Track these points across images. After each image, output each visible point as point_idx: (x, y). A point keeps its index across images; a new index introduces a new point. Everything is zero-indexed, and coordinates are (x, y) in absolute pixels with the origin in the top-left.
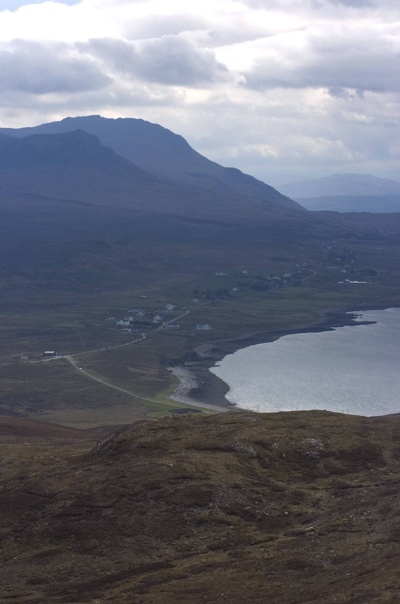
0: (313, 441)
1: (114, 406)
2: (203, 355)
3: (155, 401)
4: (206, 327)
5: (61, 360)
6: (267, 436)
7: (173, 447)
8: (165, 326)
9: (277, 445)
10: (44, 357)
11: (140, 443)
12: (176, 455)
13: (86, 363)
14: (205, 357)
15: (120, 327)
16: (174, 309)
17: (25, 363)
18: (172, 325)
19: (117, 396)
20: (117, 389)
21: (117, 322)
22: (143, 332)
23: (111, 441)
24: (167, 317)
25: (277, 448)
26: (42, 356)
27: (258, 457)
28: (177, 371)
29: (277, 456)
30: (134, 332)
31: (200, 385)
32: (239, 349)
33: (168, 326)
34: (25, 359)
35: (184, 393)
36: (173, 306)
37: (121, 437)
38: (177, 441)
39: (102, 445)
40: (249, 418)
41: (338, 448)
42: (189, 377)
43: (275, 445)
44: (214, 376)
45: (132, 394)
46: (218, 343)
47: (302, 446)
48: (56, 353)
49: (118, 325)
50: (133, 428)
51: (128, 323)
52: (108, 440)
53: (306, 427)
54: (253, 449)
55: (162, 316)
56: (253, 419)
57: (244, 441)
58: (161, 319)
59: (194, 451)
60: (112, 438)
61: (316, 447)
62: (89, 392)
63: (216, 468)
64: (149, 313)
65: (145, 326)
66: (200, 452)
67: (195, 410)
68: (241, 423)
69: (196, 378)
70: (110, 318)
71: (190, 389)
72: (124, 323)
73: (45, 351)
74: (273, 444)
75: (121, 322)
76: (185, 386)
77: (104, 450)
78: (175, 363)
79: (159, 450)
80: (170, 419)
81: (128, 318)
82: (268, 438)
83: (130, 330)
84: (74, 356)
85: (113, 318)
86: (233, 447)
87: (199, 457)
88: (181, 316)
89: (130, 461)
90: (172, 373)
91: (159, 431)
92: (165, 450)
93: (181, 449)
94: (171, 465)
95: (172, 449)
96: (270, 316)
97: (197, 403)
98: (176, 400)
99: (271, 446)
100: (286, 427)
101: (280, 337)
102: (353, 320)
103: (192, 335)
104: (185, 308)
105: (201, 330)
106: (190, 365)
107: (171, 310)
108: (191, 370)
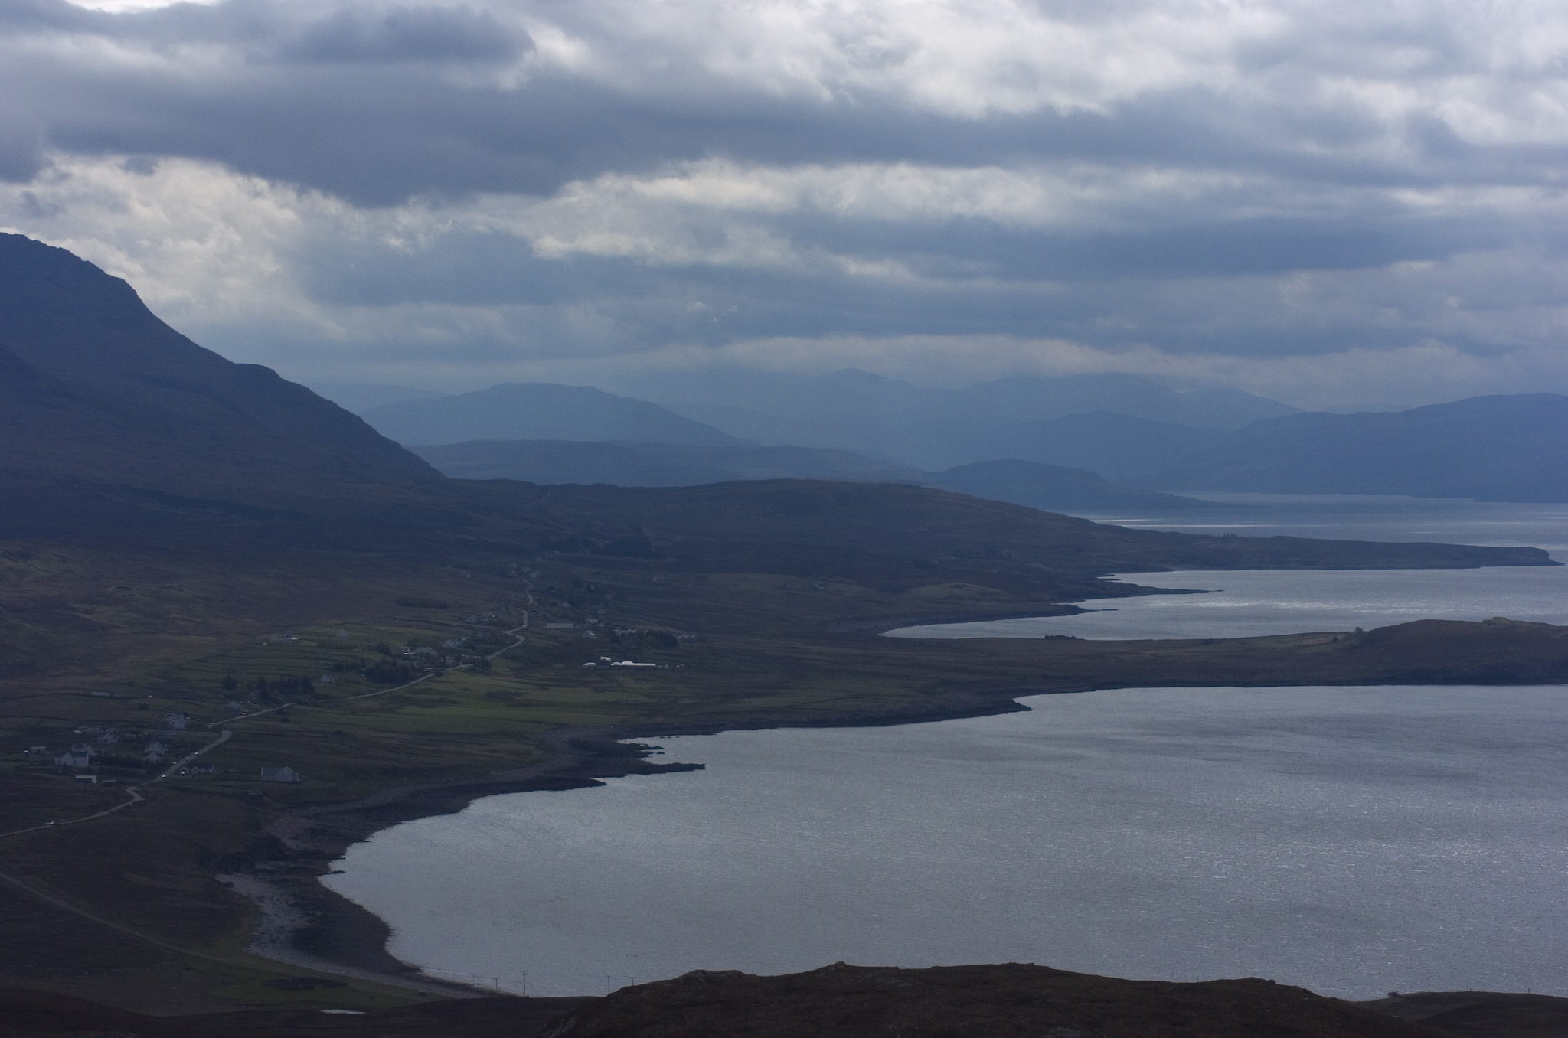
1: (118, 970)
2: (291, 844)
3: (217, 959)
4: (286, 773)
8: (181, 767)
13: (17, 862)
14: (300, 849)
15: (67, 770)
16: (189, 727)
18: (198, 768)
19: (119, 946)
20: (113, 928)
21: (56, 759)
22: (128, 784)
24: (180, 748)
28: (244, 885)
30: (107, 785)
31: (312, 921)
32: (376, 830)
33: (188, 771)
35: (282, 938)
36: (185, 718)
37: (598, 1025)
42: (277, 900)
44: (336, 898)
45: (154, 940)
46: (320, 814)
49: (58, 766)
51: (84, 762)
55: (166, 745)
58: (165, 752)
62: (45, 935)
64: (128, 735)
65: (128, 769)
67: (327, 981)
69: (297, 903)
70: (34, 748)
71: (291, 929)
72: (74, 761)
75: (67, 759)
76: (277, 922)
81: (80, 747)
83: (94, 779)
85: (44, 748)
88: (213, 745)
90: (232, 889)
96: (433, 748)
97: (324, 965)
98: (268, 957)
101: (470, 799)
102: (642, 759)
103: (252, 793)
104: (215, 724)
105: (272, 782)
106: (269, 868)
107: (181, 730)
108: (275, 882)
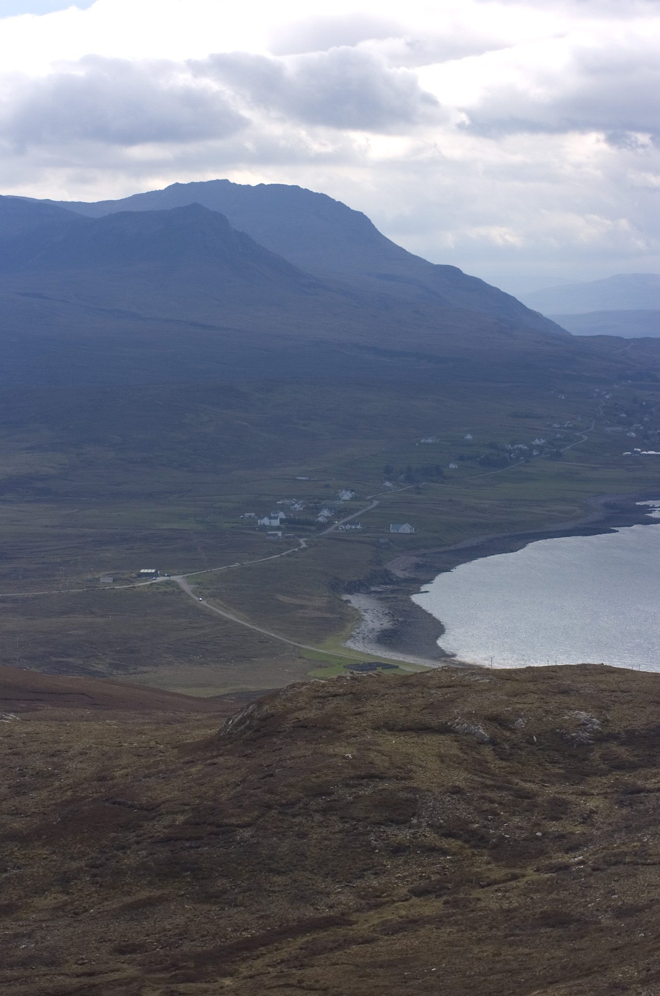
0: (583, 715)
1: (254, 659)
2: (400, 574)
3: (322, 651)
4: (406, 529)
5: (167, 583)
6: (507, 707)
7: (352, 727)
8: (338, 526)
9: (523, 722)
10: (138, 578)
11: (298, 720)
12: (357, 739)
13: (208, 589)
14: (404, 577)
15: (264, 528)
16: (352, 499)
17: (107, 588)
18: (350, 525)
19: (259, 643)
20: (258, 631)
21: (259, 521)
22: (301, 537)
23: (250, 716)
24: (341, 512)
25: (523, 727)
26: (135, 578)
27: (493, 742)
28: (358, 601)
29: (524, 741)
30: (287, 537)
31: (395, 624)
32: (459, 564)
33: (343, 528)
34: (107, 581)
35: (371, 636)
36: (351, 493)
37: (267, 710)
38: (358, 716)
39: (234, 723)
40: (477, 678)
41: (624, 727)
42: (377, 611)
43: (520, 722)
44: (418, 608)
45: (283, 639)
46: (425, 554)
47: (564, 724)
48: (159, 572)
49: (260, 525)
50: (286, 695)
51: (276, 523)
52: (245, 714)
53: (571, 692)
54: (484, 729)
55: (332, 511)
56: (482, 679)
57: (469, 716)
58: (332, 515)
59: (387, 733)
60: (251, 712)
61: (588, 725)
62: (212, 636)
63: (423, 761)
65: (304, 527)
66: (396, 735)
67: (387, 665)
68: (463, 686)
69: (389, 613)
70: (247, 515)
71: (379, 630)
72: (270, 523)
73: (141, 570)
74: (517, 720)
75: (266, 521)
76: (371, 625)
77: (238, 732)
78: (354, 588)
79: (329, 731)
80: (347, 680)
81: (277, 513)
82: (509, 710)
83: (280, 534)
84: (188, 577)
85: (253, 514)
86: (452, 726)
87: (395, 742)
88: (364, 510)
89: (280, 749)
90: (349, 604)
91: (328, 700)
92: (339, 732)
93: (365, 730)
94: (348, 757)
95: (350, 729)
96: (511, 510)
97: (391, 653)
98: (356, 648)
99: (514, 723)
100: (538, 693)
101: (528, 543)
102: (648, 515)
103: (382, 541)
104: (372, 497)
105: (397, 533)
106: (380, 590)
107: (347, 500)
108: (380, 599)
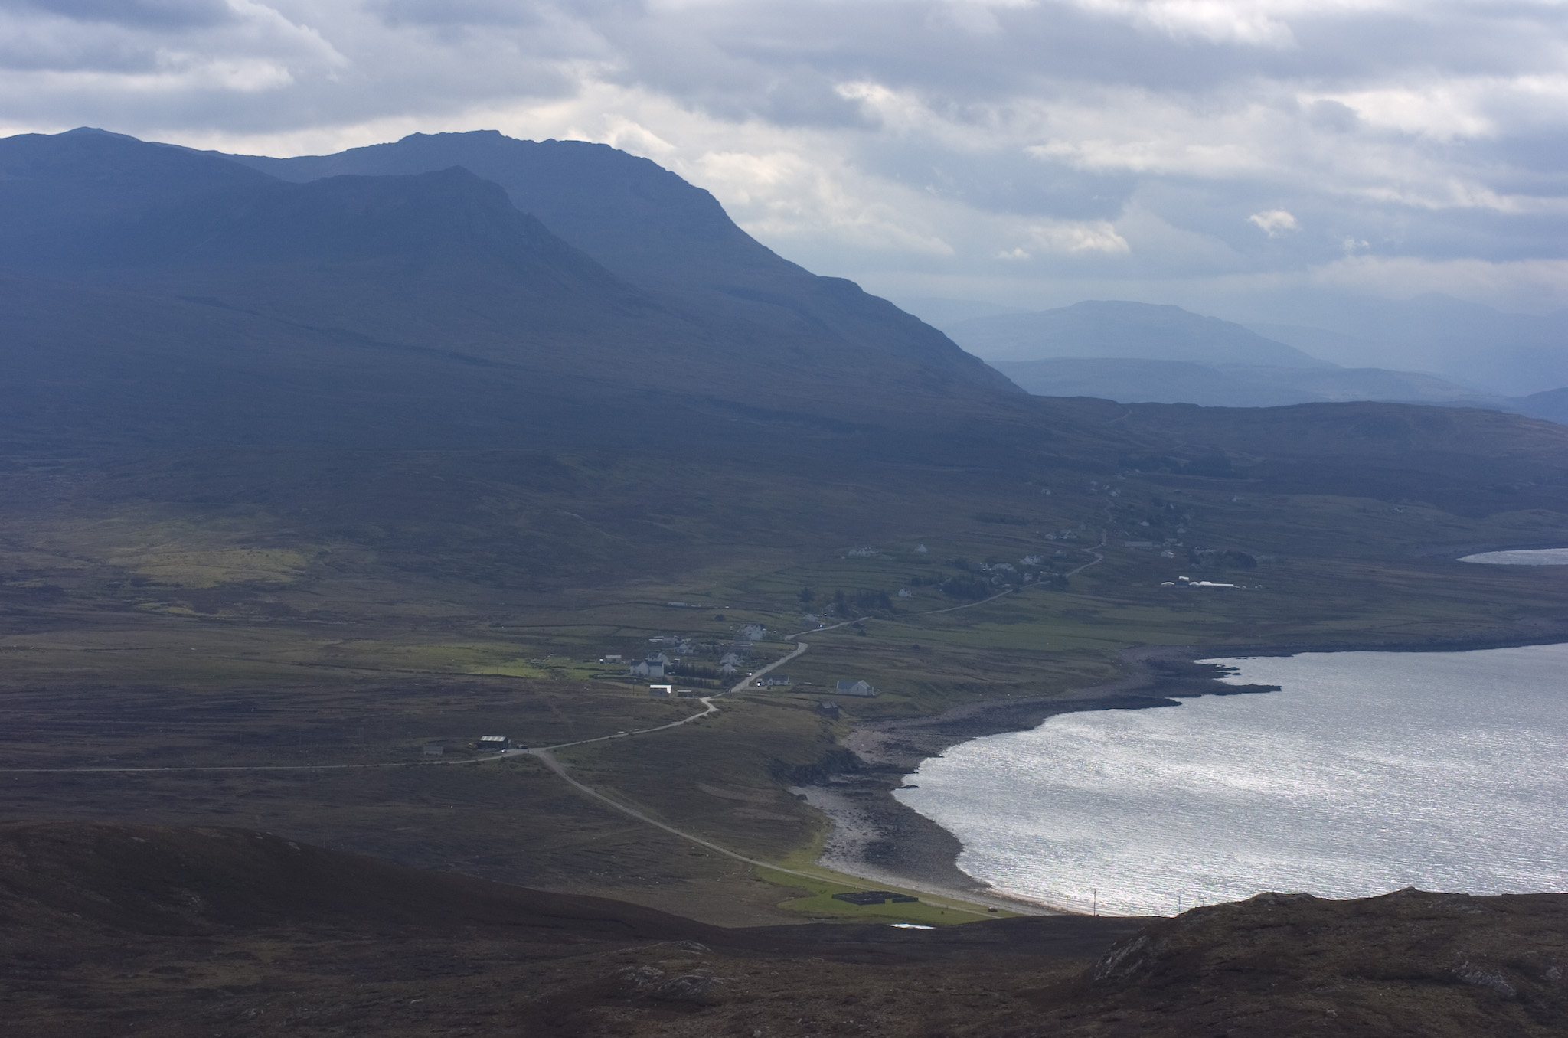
1: (688, 881)
2: (867, 758)
3: (788, 871)
4: (862, 686)
5: (526, 759)
6: (1529, 949)
8: (757, 678)
9: (1558, 971)
10: (481, 750)
12: (1326, 989)
13: (589, 770)
14: (874, 763)
15: (643, 680)
16: (765, 639)
17: (436, 763)
18: (773, 679)
19: (690, 856)
20: (685, 838)
21: (631, 668)
22: (703, 695)
23: (1142, 953)
24: (755, 660)
25: (1559, 978)
26: (475, 749)
27: (1522, 998)
28: (816, 797)
30: (681, 695)
31: (884, 835)
32: (949, 745)
33: (763, 684)
34: (435, 753)
35: (854, 851)
36: (761, 630)
37: (1167, 945)
39: (1116, 962)
42: (850, 813)
43: (1554, 971)
44: (909, 812)
45: (724, 851)
46: (895, 729)
48: (509, 742)
49: (633, 675)
51: (659, 672)
54: (1506, 980)
55: (742, 657)
57: (1480, 960)
58: (741, 663)
59: (1366, 982)
60: (1143, 948)
62: (616, 843)
64: (704, 645)
65: (703, 680)
67: (900, 896)
68: (1451, 918)
69: (869, 817)
70: (609, 657)
71: (863, 842)
72: (650, 671)
73: (481, 737)
74: (1550, 968)
75: (643, 668)
76: (850, 835)
78: (809, 776)
79: (1280, 977)
81: (656, 656)
82: (1533, 954)
83: (669, 688)
84: (555, 751)
85: (619, 657)
88: (789, 657)
90: (805, 802)
91: (1256, 933)
92: (1295, 978)
93: (1333, 977)
94: (1332, 1014)
95: (1311, 975)
96: (1009, 665)
97: (901, 880)
98: (839, 870)
99: (1545, 973)
101: (1047, 717)
102: (1219, 680)
103: (827, 706)
104: (793, 636)
105: (848, 695)
106: (842, 781)
107: (757, 641)
108: (849, 796)
